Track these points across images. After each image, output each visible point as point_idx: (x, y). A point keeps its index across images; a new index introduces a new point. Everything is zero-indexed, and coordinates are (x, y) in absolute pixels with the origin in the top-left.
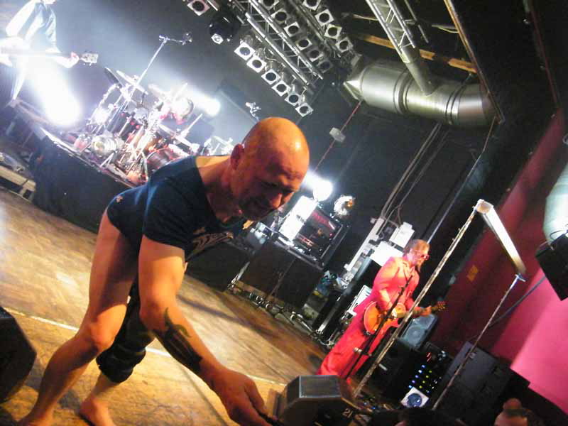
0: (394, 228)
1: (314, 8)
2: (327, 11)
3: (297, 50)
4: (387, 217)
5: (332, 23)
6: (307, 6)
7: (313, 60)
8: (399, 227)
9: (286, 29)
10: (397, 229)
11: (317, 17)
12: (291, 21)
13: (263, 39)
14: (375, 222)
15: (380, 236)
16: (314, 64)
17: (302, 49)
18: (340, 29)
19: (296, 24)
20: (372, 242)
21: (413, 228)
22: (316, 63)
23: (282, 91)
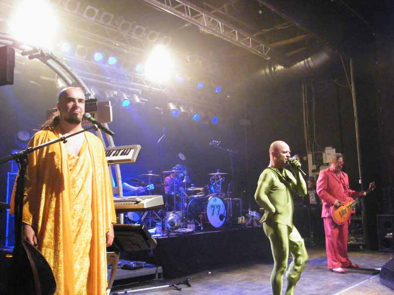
0: (321, 155)
4: (312, 151)
8: (324, 152)
10: (324, 154)
14: (307, 158)
15: (316, 164)
20: (313, 171)
21: (333, 148)
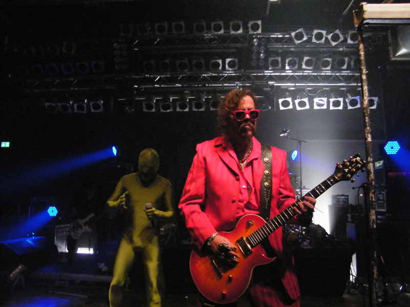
1: (305, 38)
2: (316, 32)
3: (327, 71)
5: (327, 34)
6: (300, 42)
7: (345, 67)
9: (304, 67)
11: (314, 40)
12: (301, 60)
13: (295, 86)
16: (349, 68)
17: (329, 68)
18: (337, 31)
19: (306, 58)
22: (349, 66)
23: (339, 105)
